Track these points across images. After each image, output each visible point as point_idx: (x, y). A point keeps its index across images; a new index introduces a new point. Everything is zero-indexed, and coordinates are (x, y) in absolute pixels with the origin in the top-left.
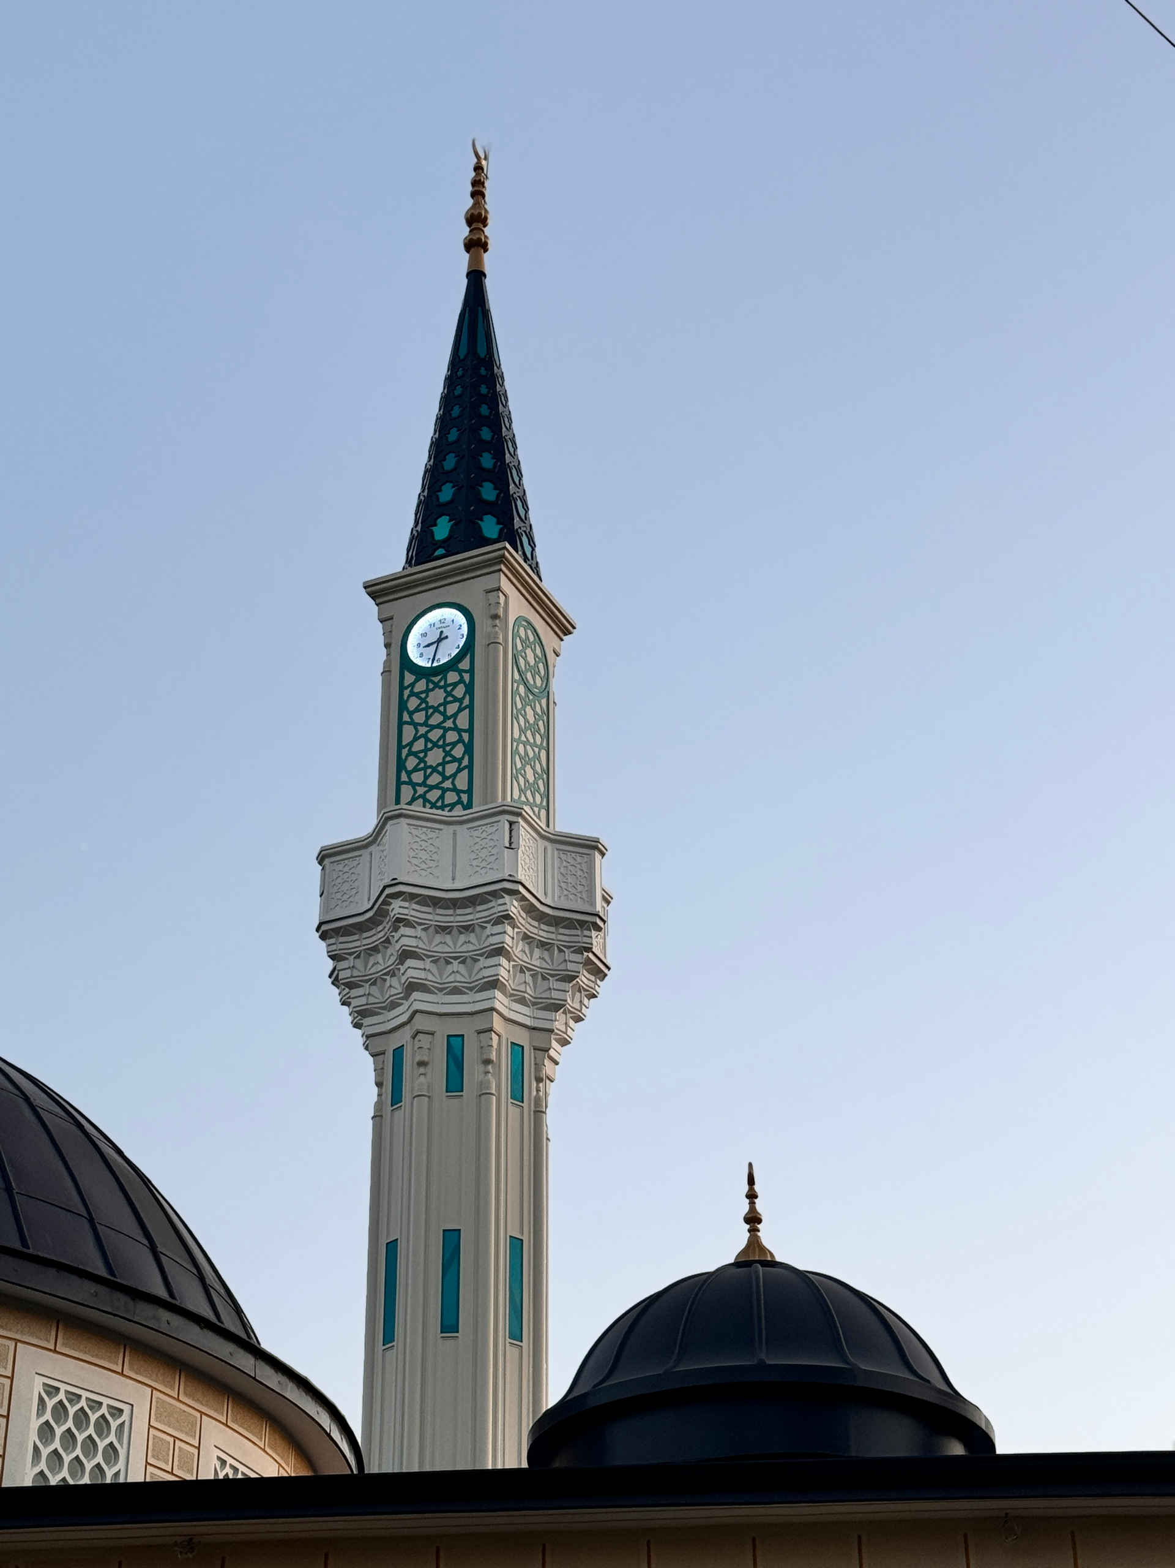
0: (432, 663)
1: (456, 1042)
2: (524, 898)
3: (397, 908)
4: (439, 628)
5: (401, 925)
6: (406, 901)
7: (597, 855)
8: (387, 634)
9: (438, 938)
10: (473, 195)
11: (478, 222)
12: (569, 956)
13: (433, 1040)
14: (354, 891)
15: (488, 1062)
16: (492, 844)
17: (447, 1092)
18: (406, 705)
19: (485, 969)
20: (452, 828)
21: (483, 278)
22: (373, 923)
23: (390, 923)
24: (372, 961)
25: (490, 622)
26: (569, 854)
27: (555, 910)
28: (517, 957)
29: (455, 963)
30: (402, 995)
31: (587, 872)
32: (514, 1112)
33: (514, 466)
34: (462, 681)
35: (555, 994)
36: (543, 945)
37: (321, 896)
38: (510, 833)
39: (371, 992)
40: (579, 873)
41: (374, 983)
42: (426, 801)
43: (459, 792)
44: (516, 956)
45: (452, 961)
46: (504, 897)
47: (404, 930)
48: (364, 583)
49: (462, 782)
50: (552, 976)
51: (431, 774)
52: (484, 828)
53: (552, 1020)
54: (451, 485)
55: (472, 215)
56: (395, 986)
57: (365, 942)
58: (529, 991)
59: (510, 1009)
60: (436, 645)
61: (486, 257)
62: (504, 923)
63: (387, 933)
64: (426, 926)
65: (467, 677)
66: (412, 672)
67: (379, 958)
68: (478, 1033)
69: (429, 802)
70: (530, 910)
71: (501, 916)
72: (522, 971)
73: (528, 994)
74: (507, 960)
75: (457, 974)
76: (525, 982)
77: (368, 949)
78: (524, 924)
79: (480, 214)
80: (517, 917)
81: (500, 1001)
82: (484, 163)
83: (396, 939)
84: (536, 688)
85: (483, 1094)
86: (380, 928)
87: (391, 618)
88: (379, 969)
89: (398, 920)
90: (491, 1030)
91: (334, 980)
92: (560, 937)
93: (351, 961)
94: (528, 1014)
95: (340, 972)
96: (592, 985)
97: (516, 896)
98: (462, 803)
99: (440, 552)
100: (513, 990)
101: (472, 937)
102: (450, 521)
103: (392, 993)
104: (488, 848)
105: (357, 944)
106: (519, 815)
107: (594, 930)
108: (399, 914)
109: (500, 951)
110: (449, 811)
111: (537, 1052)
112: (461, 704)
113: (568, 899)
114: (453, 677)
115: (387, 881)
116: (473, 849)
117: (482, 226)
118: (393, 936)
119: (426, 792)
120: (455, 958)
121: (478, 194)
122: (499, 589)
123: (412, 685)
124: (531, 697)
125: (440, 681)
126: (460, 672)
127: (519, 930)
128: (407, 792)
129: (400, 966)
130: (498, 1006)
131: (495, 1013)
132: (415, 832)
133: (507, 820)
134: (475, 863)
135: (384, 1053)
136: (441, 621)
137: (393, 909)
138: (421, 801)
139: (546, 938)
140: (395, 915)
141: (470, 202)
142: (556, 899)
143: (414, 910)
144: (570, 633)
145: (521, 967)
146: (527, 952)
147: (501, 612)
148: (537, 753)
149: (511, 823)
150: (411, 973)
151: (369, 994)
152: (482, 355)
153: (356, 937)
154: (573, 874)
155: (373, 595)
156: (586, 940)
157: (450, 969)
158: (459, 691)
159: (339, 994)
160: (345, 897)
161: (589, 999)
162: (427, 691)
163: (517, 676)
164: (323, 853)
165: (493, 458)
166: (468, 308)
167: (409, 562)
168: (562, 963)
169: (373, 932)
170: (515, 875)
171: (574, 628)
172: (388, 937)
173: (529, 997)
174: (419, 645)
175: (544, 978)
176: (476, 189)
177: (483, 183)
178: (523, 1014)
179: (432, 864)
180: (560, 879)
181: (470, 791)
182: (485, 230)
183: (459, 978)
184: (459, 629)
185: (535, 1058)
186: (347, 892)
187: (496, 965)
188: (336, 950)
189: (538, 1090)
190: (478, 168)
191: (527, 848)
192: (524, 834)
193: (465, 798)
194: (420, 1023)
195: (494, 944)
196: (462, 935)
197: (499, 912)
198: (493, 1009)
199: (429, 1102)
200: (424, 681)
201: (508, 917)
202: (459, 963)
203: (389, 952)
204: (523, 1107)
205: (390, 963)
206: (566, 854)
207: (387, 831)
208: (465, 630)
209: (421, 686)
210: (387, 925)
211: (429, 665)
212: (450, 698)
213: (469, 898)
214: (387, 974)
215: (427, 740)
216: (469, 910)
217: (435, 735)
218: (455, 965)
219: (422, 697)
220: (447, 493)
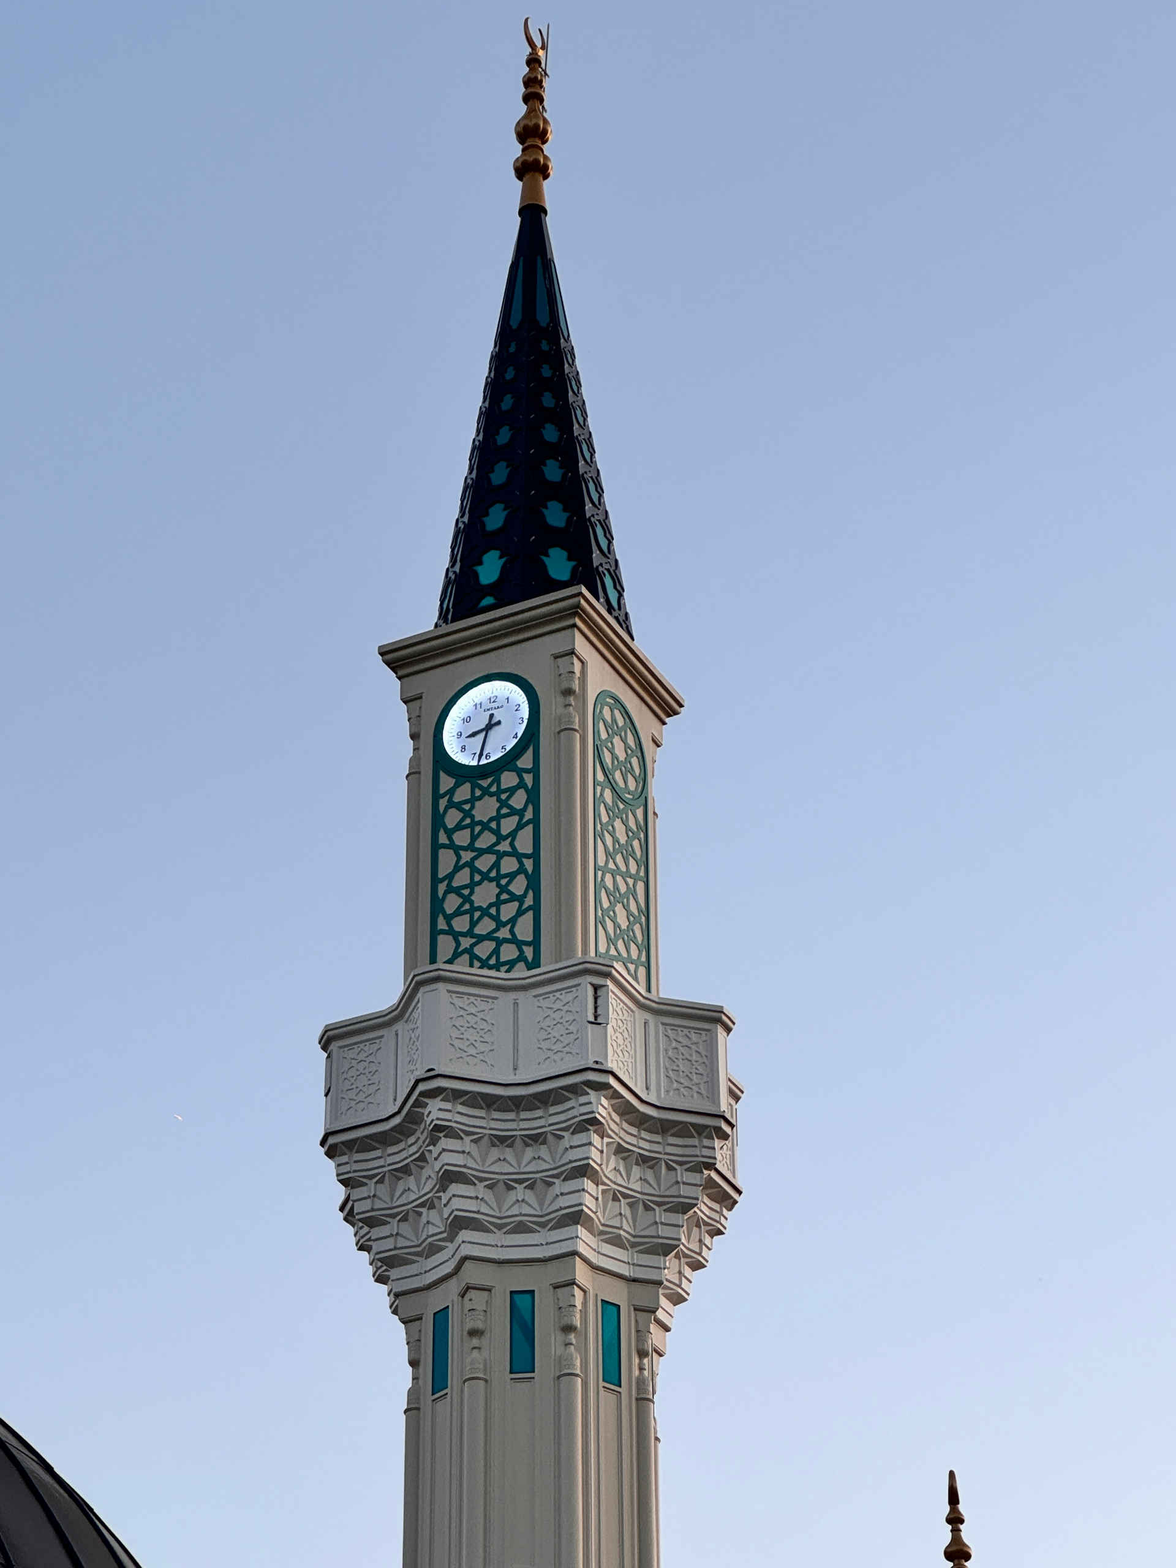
0: (479, 761)
1: (522, 1301)
2: (616, 1095)
3: (436, 1111)
4: (488, 710)
5: (441, 1135)
6: (449, 1101)
7: (721, 1031)
8: (414, 719)
9: (495, 1153)
10: (526, 99)
11: (535, 137)
12: (682, 1176)
13: (491, 1297)
14: (374, 1088)
15: (569, 1329)
16: (570, 1017)
17: (511, 1372)
18: (443, 819)
19: (563, 1196)
20: (512, 995)
21: (543, 215)
22: (402, 1133)
23: (425, 1134)
24: (401, 1186)
25: (560, 699)
26: (679, 1029)
27: (661, 1111)
28: (608, 1178)
29: (520, 1188)
30: (445, 1235)
31: (706, 1056)
32: (607, 1400)
33: (591, 477)
34: (522, 785)
35: (663, 1231)
36: (644, 1160)
37: (326, 1095)
38: (596, 1002)
39: (400, 1232)
40: (694, 1057)
41: (405, 1219)
42: (473, 957)
43: (519, 944)
44: (606, 1177)
45: (516, 1185)
46: (588, 1094)
47: (445, 1143)
48: (380, 647)
49: (524, 929)
50: (659, 1204)
51: (480, 919)
52: (557, 994)
53: (660, 1268)
54: (502, 506)
55: (526, 127)
56: (434, 1222)
57: (390, 1160)
58: (626, 1226)
59: (598, 1252)
60: (484, 733)
61: (547, 185)
62: (589, 1130)
63: (421, 1146)
64: (476, 1137)
65: (528, 779)
66: (449, 773)
67: (411, 1182)
68: (555, 1288)
69: (479, 959)
70: (625, 1111)
71: (584, 1120)
72: (615, 1199)
73: (624, 1231)
74: (595, 1183)
76: (621, 1214)
77: (395, 1170)
78: (617, 1131)
79: (537, 126)
80: (607, 1121)
81: (585, 1242)
82: (541, 53)
83: (435, 1155)
84: (629, 794)
85: (564, 1375)
86: (411, 1140)
87: (419, 697)
88: (411, 1199)
89: (438, 1128)
90: (572, 1283)
91: (348, 1215)
92: (669, 1149)
93: (370, 1188)
94: (626, 1261)
95: (355, 1204)
96: (716, 1216)
97: (604, 1092)
98: (525, 960)
99: (488, 601)
100: (603, 1225)
101: (543, 1151)
102: (501, 557)
103: (430, 1233)
104: (564, 1023)
105: (381, 1162)
106: (608, 975)
107: (718, 1138)
108: (438, 1119)
109: (584, 1171)
110: (507, 971)
111: (637, 1312)
112: (522, 817)
113: (679, 1094)
114: (509, 779)
115: (420, 1073)
116: (543, 1025)
117: (540, 142)
118: (430, 1151)
119: (473, 945)
120: (520, 1182)
121: (533, 98)
122: (572, 652)
123: (451, 792)
124: (621, 806)
125: (490, 785)
126: (520, 772)
127: (611, 1140)
128: (446, 945)
129: (441, 1194)
130: (582, 1249)
131: (577, 1258)
132: (458, 1002)
133: (590, 983)
134: (544, 1045)
135: (421, 1319)
136: (490, 699)
137: (430, 1112)
138: (466, 957)
139: (646, 1150)
140: (432, 1121)
141: (523, 109)
142: (663, 1096)
143: (459, 1113)
144: (676, 713)
145: (614, 1193)
146: (622, 1169)
147: (576, 686)
148: (631, 886)
149: (596, 988)
150: (456, 1203)
151: (397, 1234)
152: (544, 324)
153: (378, 1153)
154: (687, 1059)
155: (393, 665)
156: (705, 1152)
157: (512, 1196)
158: (519, 800)
159: (355, 1235)
160: (361, 1097)
161: (712, 1238)
162: (473, 800)
163: (600, 777)
164: (329, 1033)
165: (561, 468)
166: (522, 258)
167: (443, 616)
168: (673, 1185)
169: (402, 1145)
170: (603, 1062)
171: (681, 706)
172: (423, 1152)
173: (627, 1236)
174: (460, 735)
175: (647, 1208)
176: (530, 90)
177: (541, 81)
178: (617, 1260)
179: (482, 1047)
180: (668, 1066)
181: (536, 943)
182: (545, 147)
183: (526, 1210)
184: (517, 710)
185: (636, 1321)
186: (365, 1089)
187: (578, 1191)
188: (349, 1172)
189: (641, 1369)
190: (533, 61)
191: (619, 1021)
192: (616, 1004)
193: (529, 952)
194: (472, 1274)
195: (576, 1161)
196: (528, 1149)
197: (581, 1115)
198: (575, 1253)
199: (486, 1388)
200: (467, 787)
201: (594, 1122)
202: (525, 1188)
203: (426, 1172)
204: (620, 1393)
205: (426, 1189)
206: (677, 1030)
207: (418, 1001)
208: (525, 711)
209: (463, 793)
210: (421, 1135)
211: (474, 763)
212: (505, 809)
213: (535, 1096)
214: (422, 1205)
215: (474, 870)
216: (539, 1113)
217: (484, 863)
218: (520, 1192)
219: (466, 809)
220: (496, 518)
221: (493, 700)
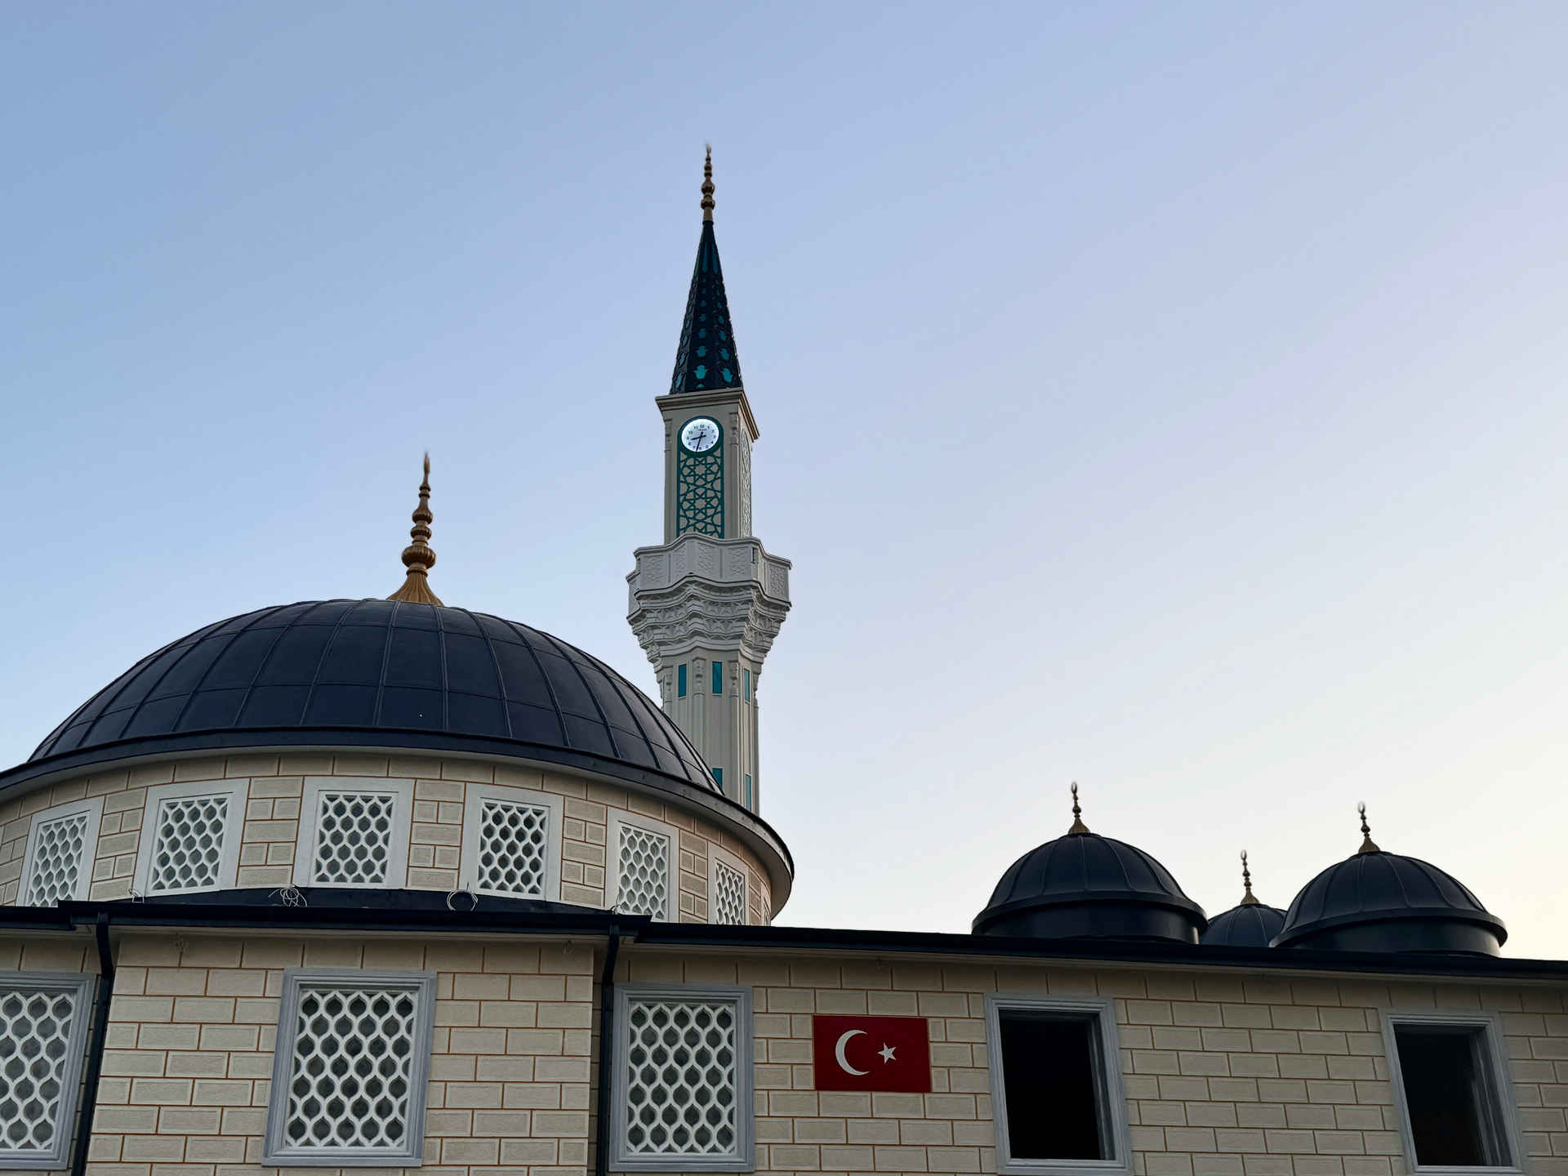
0: (698, 449)
1: (717, 666)
2: (759, 591)
3: (692, 589)
4: (701, 430)
6: (696, 585)
7: (789, 570)
8: (669, 429)
9: (710, 608)
10: (706, 175)
11: (709, 191)
13: (705, 663)
14: (660, 575)
15: (734, 679)
16: (743, 559)
17: (713, 692)
18: (682, 471)
19: (736, 627)
20: (719, 547)
21: (712, 224)
22: (671, 595)
23: (684, 597)
25: (730, 431)
26: (776, 568)
27: (770, 599)
29: (719, 622)
30: (686, 636)
31: (784, 579)
32: (746, 706)
34: (716, 462)
36: (763, 617)
38: (753, 555)
40: (781, 579)
42: (695, 528)
43: (715, 526)
44: (751, 622)
45: (717, 621)
46: (749, 590)
47: (693, 601)
48: (654, 398)
49: (717, 519)
50: (765, 634)
51: (698, 513)
52: (738, 549)
54: (704, 347)
55: (707, 187)
56: (681, 631)
57: (665, 604)
58: (753, 641)
59: (745, 650)
60: (699, 439)
61: (713, 213)
62: (747, 604)
63: (681, 601)
64: (705, 600)
65: (719, 460)
66: (685, 453)
67: (673, 614)
68: (730, 662)
69: (698, 529)
70: (760, 597)
71: (747, 600)
72: (752, 630)
73: (753, 643)
74: (747, 624)
75: (718, 629)
76: (752, 636)
77: (666, 608)
78: (757, 605)
79: (710, 187)
80: (755, 601)
81: (742, 646)
82: (710, 156)
83: (688, 606)
84: (747, 471)
85: (733, 696)
86: (677, 598)
87: (671, 421)
88: (672, 621)
89: (692, 596)
90: (736, 661)
91: (632, 620)
93: (655, 614)
95: (640, 618)
97: (755, 590)
98: (718, 533)
99: (700, 386)
100: (748, 640)
101: (729, 609)
102: (705, 369)
103: (680, 635)
104: (742, 561)
105: (660, 605)
106: (758, 545)
107: (786, 610)
108: (692, 592)
110: (711, 536)
111: (754, 674)
112: (716, 475)
113: (775, 593)
114: (710, 459)
115: (687, 574)
116: (732, 560)
117: (711, 194)
118: (685, 604)
119: (695, 523)
121: (708, 175)
122: (737, 413)
123: (685, 461)
124: (746, 476)
125: (702, 461)
126: (715, 457)
127: (754, 608)
128: (683, 522)
129: (687, 621)
130: (742, 650)
131: (739, 652)
132: (701, 547)
133: (751, 547)
134: (733, 569)
135: (672, 667)
137: (688, 589)
138: (692, 528)
139: (764, 613)
140: (689, 593)
141: (704, 179)
142: (772, 593)
143: (700, 591)
144: (758, 438)
145: (752, 628)
146: (755, 620)
147: (738, 427)
149: (754, 549)
150: (694, 625)
152: (714, 272)
153: (660, 601)
154: (778, 579)
155: (660, 406)
156: (782, 615)
157: (716, 625)
158: (715, 468)
159: (633, 628)
160: (654, 578)
162: (695, 465)
164: (640, 550)
165: (726, 335)
166: (704, 241)
167: (674, 390)
169: (670, 599)
170: (755, 578)
172: (682, 604)
173: (754, 645)
174: (689, 438)
176: (707, 171)
177: (711, 168)
178: (750, 653)
179: (709, 567)
180: (774, 582)
181: (722, 527)
182: (712, 197)
183: (721, 631)
184: (713, 432)
185: (754, 677)
186: (656, 575)
187: (741, 626)
188: (647, 607)
190: (708, 159)
191: (759, 563)
192: (761, 556)
193: (720, 530)
194: (699, 653)
195: (742, 615)
196: (724, 608)
197: (746, 597)
198: (739, 650)
199: (703, 697)
200: (692, 459)
201: (752, 601)
202: (721, 622)
203: (679, 611)
204: (749, 704)
205: (681, 618)
207: (684, 545)
208: (717, 433)
209: (691, 462)
210: (682, 597)
211: (696, 450)
212: (708, 471)
213: (729, 588)
214: (677, 623)
215: (695, 493)
216: (729, 594)
217: (700, 491)
218: (719, 624)
219: (692, 469)
220: (702, 352)
221: (702, 426)
